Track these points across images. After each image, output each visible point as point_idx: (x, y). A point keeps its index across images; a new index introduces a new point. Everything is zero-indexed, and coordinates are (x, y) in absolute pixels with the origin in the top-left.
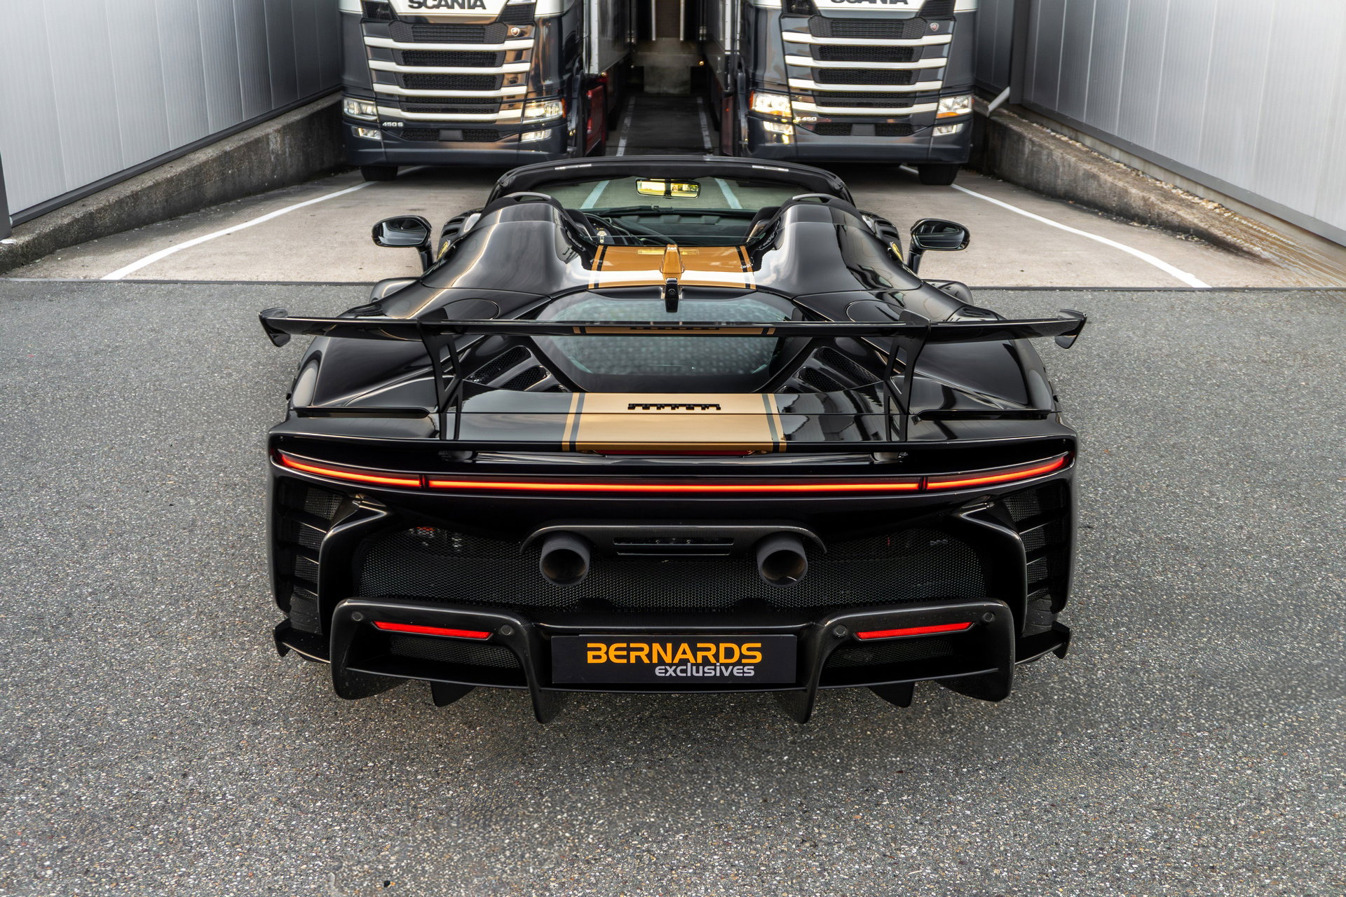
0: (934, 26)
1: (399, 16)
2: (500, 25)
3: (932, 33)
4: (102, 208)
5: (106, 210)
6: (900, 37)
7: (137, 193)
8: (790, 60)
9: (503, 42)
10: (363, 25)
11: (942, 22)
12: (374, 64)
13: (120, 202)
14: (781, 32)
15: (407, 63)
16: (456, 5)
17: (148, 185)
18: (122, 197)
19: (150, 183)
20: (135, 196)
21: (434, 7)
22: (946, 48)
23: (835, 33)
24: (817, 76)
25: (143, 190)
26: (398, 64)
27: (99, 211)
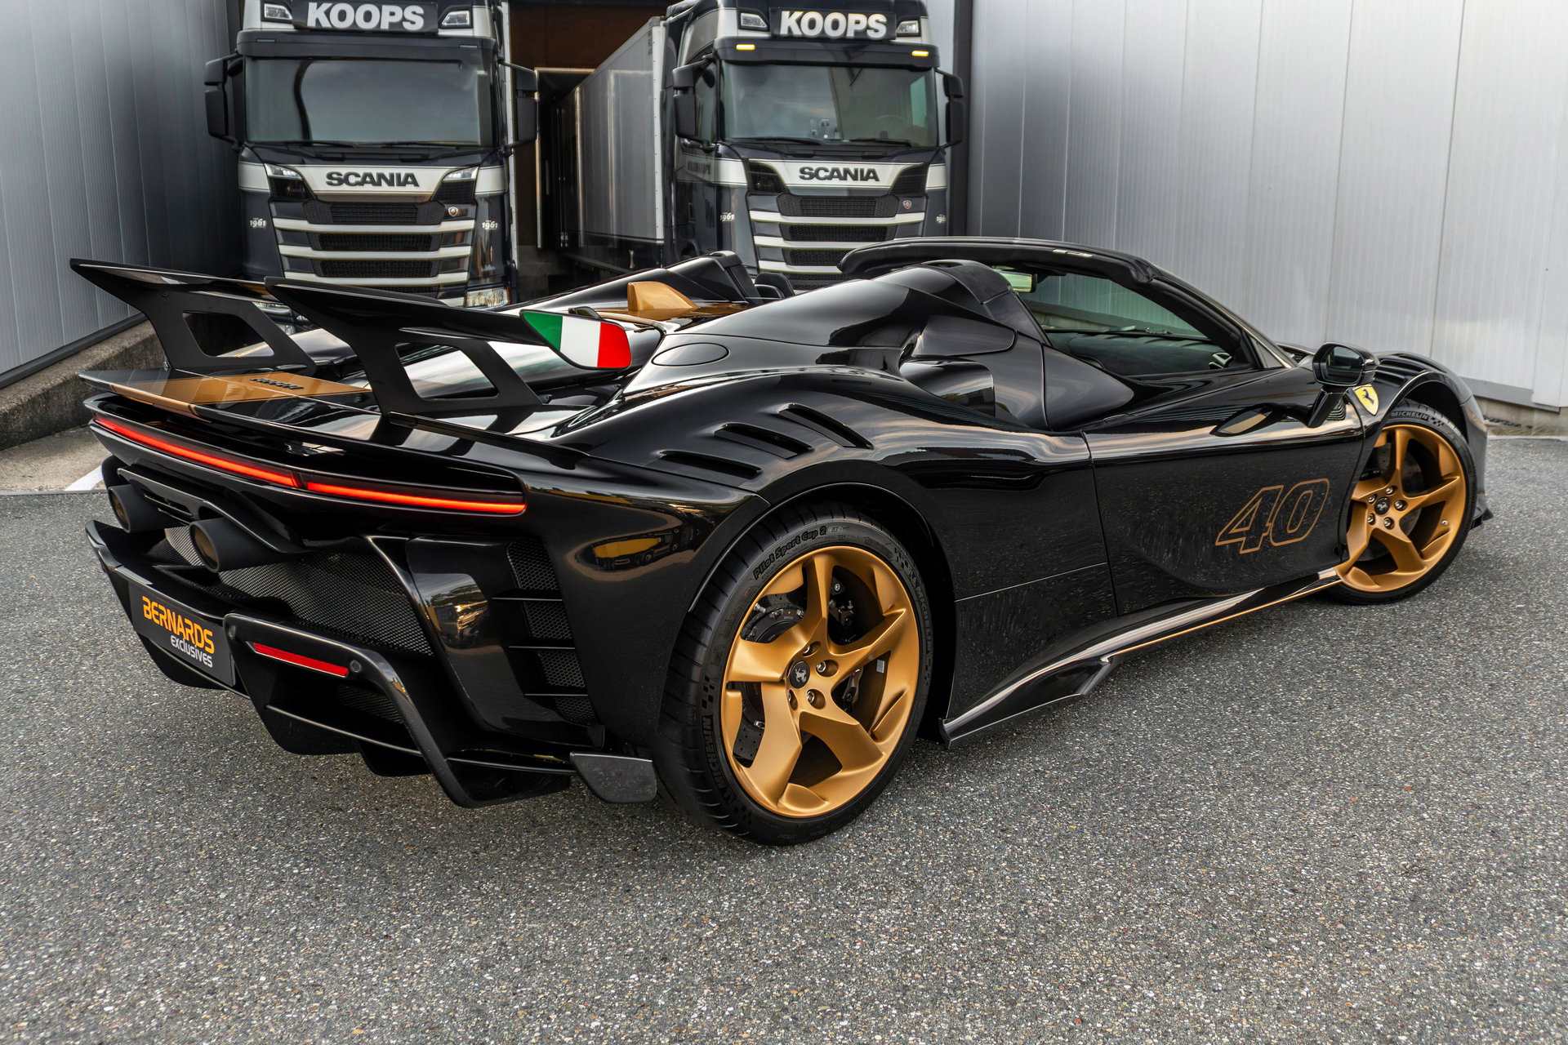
0: (907, 204)
1: (316, 196)
2: (435, 204)
3: (905, 211)
4: (16, 408)
5: (19, 412)
6: (872, 216)
7: (48, 390)
8: (760, 240)
9: (439, 224)
10: (273, 206)
11: (915, 200)
12: (285, 250)
13: (33, 401)
14: (749, 211)
15: (325, 248)
16: (383, 182)
17: (57, 383)
18: (33, 395)
19: (60, 381)
20: (46, 395)
21: (357, 184)
22: (921, 226)
23: (805, 212)
24: (788, 257)
25: (54, 388)
26: (315, 249)
27: (13, 411)
